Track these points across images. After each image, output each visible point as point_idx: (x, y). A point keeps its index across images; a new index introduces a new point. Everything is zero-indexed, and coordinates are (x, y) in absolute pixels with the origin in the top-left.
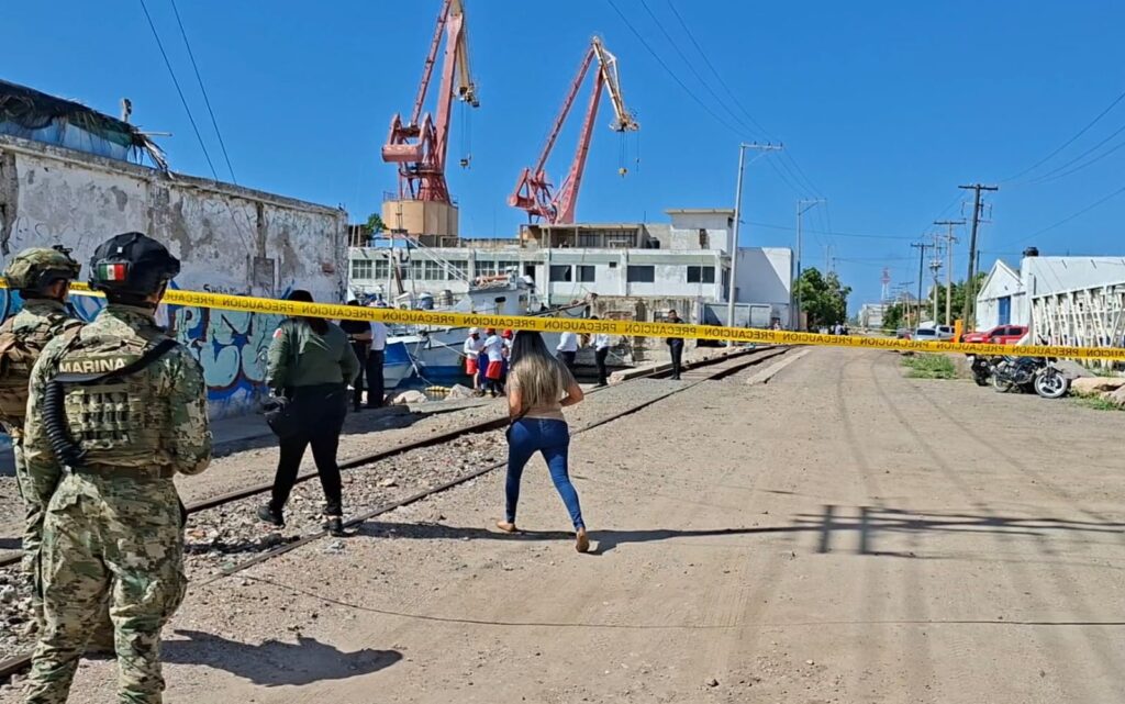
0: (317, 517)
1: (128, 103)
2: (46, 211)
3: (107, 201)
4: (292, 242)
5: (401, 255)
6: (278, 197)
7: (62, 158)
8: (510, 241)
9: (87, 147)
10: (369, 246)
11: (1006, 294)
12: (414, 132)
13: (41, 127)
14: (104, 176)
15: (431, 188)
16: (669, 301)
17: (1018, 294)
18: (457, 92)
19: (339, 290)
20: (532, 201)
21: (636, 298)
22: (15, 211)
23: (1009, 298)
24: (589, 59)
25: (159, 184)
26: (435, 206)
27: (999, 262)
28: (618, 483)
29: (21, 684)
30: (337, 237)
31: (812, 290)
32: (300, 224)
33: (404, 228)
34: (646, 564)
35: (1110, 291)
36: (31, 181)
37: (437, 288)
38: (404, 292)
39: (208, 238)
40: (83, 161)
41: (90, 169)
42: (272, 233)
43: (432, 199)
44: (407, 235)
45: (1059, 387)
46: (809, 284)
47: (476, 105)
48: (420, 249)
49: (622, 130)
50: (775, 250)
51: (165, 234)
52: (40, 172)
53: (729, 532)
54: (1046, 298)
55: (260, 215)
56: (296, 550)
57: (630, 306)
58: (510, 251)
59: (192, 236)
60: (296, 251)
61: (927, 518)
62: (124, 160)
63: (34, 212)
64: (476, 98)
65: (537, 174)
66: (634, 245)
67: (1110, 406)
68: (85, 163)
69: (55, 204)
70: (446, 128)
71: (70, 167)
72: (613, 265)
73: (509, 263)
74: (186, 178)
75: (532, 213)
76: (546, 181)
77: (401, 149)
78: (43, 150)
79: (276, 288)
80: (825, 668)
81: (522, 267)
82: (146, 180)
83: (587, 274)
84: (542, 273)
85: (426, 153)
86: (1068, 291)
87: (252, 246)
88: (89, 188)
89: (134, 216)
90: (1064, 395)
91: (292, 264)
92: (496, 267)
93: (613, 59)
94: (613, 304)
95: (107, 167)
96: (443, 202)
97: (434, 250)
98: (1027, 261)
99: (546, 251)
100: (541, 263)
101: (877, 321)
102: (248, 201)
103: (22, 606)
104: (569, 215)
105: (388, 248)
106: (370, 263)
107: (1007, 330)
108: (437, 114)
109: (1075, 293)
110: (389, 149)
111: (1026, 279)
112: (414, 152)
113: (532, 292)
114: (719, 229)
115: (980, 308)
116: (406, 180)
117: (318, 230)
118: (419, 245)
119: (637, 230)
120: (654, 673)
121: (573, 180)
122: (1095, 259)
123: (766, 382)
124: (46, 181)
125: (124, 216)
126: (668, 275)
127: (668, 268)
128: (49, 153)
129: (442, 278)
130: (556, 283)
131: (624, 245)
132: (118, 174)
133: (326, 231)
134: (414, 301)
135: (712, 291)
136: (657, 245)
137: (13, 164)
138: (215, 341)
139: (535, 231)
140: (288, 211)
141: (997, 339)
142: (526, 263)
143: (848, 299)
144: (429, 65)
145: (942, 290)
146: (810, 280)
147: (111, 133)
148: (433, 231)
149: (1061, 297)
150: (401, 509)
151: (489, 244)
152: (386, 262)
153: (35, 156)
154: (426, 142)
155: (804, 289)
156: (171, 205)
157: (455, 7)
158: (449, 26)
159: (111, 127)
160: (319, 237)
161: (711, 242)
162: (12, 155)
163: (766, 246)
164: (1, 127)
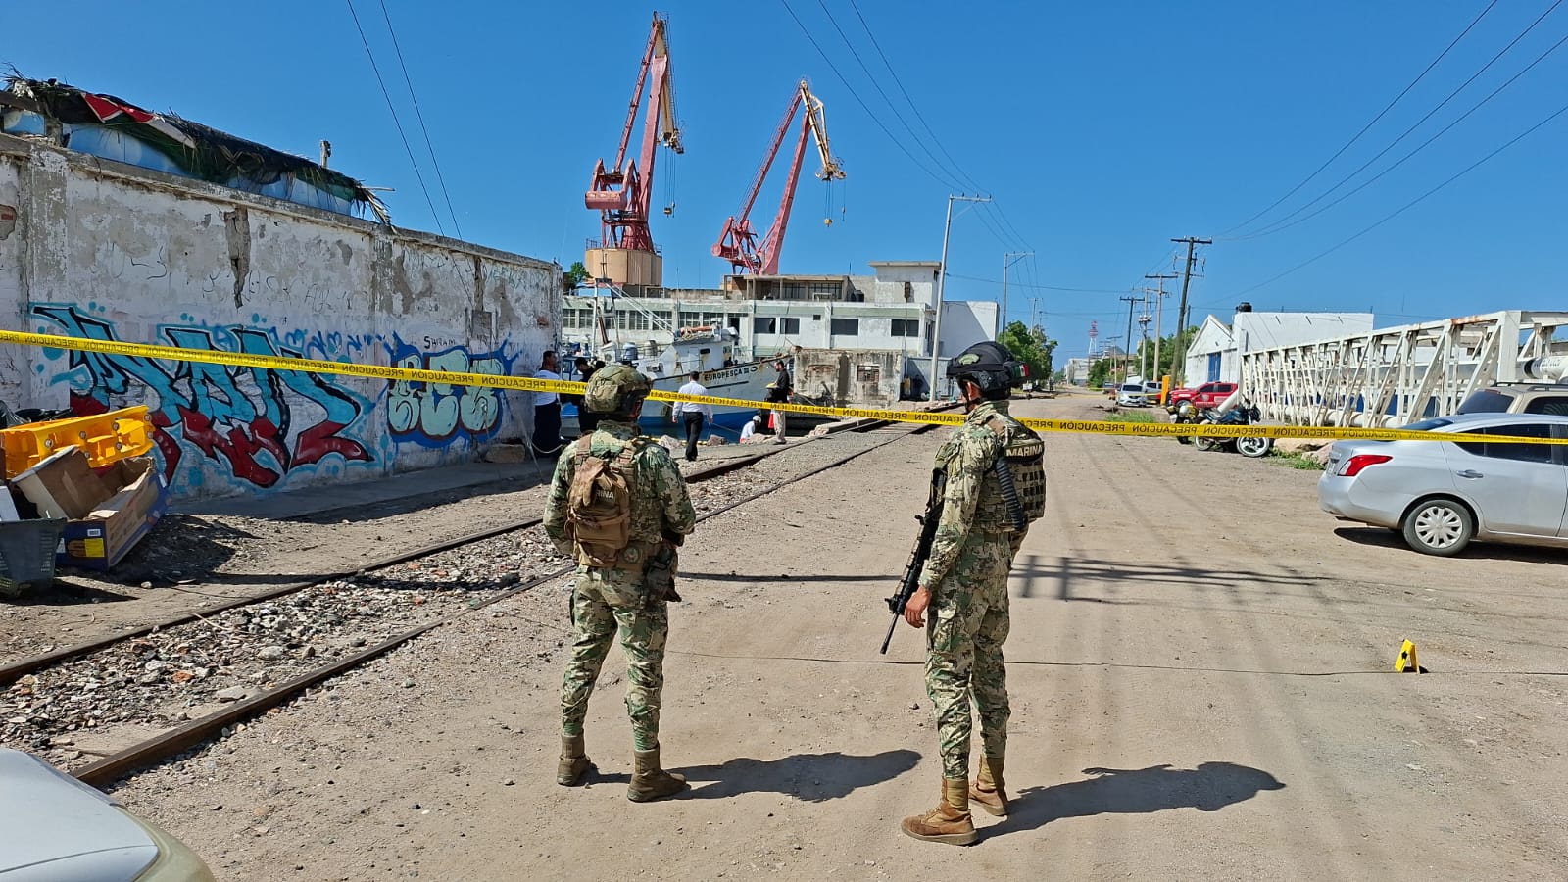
0: (549, 559)
1: (328, 145)
2: (276, 264)
3: (333, 255)
4: (509, 295)
5: (605, 304)
6: (495, 251)
7: (292, 213)
8: (714, 292)
9: (313, 201)
10: (573, 294)
11: (1217, 350)
12: (617, 178)
13: (271, 183)
14: (330, 230)
15: (635, 237)
16: (873, 354)
17: (1230, 350)
18: (661, 137)
19: (554, 343)
20: (736, 251)
21: (839, 351)
22: (247, 266)
23: (1219, 354)
24: (796, 104)
25: (382, 238)
26: (638, 254)
27: (1210, 316)
28: (827, 531)
29: (314, 697)
30: (551, 290)
31: (1017, 343)
32: (516, 278)
33: (608, 278)
34: (853, 605)
35: (1322, 349)
36: (262, 236)
37: (642, 338)
38: (608, 342)
39: (428, 292)
40: (311, 215)
41: (317, 224)
42: (489, 286)
43: (636, 247)
44: (611, 285)
45: (1261, 446)
46: (1014, 338)
47: (681, 152)
48: (624, 299)
49: (828, 179)
50: (981, 304)
51: (388, 286)
52: (270, 226)
54: (1257, 355)
55: (478, 269)
56: (537, 588)
57: (833, 359)
58: (715, 303)
59: (413, 288)
60: (512, 304)
61: (1117, 568)
62: (349, 215)
63: (265, 266)
64: (683, 142)
65: (741, 223)
66: (837, 297)
67: (1312, 465)
68: (313, 218)
69: (284, 257)
70: (650, 175)
71: (298, 222)
72: (817, 317)
73: (713, 315)
74: (408, 232)
75: (737, 263)
76: (751, 231)
77: (604, 196)
78: (274, 205)
79: (493, 339)
81: (726, 318)
82: (369, 234)
83: (791, 326)
84: (746, 324)
85: (629, 200)
86: (1280, 348)
87: (470, 299)
88: (316, 242)
89: (359, 269)
90: (1266, 454)
91: (508, 317)
92: (701, 318)
93: (820, 104)
94: (817, 357)
95: (333, 222)
96: (648, 250)
97: (638, 300)
98: (1239, 317)
99: (751, 302)
100: (746, 315)
101: (1083, 375)
102: (467, 255)
103: (294, 634)
104: (773, 266)
105: (592, 296)
106: (573, 311)
107: (1216, 387)
108: (641, 160)
109: (1286, 351)
110: (592, 196)
111: (1237, 335)
112: (618, 199)
113: (736, 344)
114: (925, 282)
115: (1189, 363)
116: (609, 228)
117: (534, 284)
118: (623, 295)
119: (841, 282)
121: (777, 230)
122: (1310, 315)
124: (276, 236)
125: (349, 270)
126: (872, 329)
127: (872, 321)
128: (279, 209)
129: (646, 327)
130: (760, 335)
131: (828, 298)
132: (344, 228)
133: (541, 285)
135: (915, 345)
136: (861, 298)
137: (246, 218)
138: (435, 392)
139: (740, 282)
140: (504, 266)
141: (1205, 396)
142: (730, 314)
143: (1053, 353)
144: (632, 109)
145: (1151, 345)
146: (1015, 334)
147: (336, 188)
148: (637, 280)
149: (1272, 354)
151: (693, 295)
152: (591, 312)
153: (266, 211)
154: (630, 189)
156: (393, 259)
157: (659, 48)
158: (653, 69)
159: (337, 183)
160: (534, 291)
161: (916, 296)
162: (244, 210)
163: (971, 300)
164: (233, 182)
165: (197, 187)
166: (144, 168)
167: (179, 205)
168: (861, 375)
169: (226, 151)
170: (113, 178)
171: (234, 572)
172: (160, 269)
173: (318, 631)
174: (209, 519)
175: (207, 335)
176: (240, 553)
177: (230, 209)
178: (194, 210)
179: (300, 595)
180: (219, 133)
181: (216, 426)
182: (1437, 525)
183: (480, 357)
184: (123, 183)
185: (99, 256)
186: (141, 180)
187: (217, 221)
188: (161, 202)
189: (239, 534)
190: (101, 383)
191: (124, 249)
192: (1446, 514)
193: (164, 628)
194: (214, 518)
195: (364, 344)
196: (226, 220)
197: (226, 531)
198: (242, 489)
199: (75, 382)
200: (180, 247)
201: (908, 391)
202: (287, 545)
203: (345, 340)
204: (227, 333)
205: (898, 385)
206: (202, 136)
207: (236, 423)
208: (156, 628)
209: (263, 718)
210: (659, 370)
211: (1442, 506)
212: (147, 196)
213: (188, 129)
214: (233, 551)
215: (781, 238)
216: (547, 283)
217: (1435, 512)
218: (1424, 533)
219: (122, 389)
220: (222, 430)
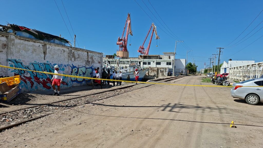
1: (75, 35)
2: (51, 53)
3: (62, 52)
4: (93, 58)
6: (91, 51)
8: (137, 58)
9: (59, 43)
10: (114, 59)
11: (226, 67)
12: (122, 40)
13: (51, 40)
14: (61, 48)
15: (124, 49)
16: (163, 68)
17: (228, 67)
18: (129, 33)
19: (101, 66)
20: (141, 51)
21: (157, 68)
22: (46, 53)
23: (226, 68)
25: (70, 49)
26: (125, 52)
27: (224, 62)
28: (137, 98)
31: (190, 66)
32: (95, 55)
35: (243, 67)
36: (49, 48)
37: (124, 66)
38: (119, 66)
39: (79, 57)
42: (90, 57)
43: (125, 51)
44: (120, 57)
45: (227, 84)
46: (189, 65)
48: (122, 59)
49: (157, 39)
50: (182, 59)
51: (71, 57)
52: (50, 47)
53: (150, 107)
54: (232, 68)
55: (88, 54)
57: (156, 69)
58: (137, 60)
59: (76, 57)
60: (94, 59)
61: (186, 106)
62: (65, 45)
63: (50, 53)
64: (133, 34)
65: (142, 47)
66: (157, 59)
68: (58, 46)
70: (127, 39)
71: (55, 46)
72: (154, 62)
73: (136, 62)
74: (75, 48)
75: (141, 53)
76: (144, 48)
77: (119, 43)
78: (51, 43)
79: (90, 65)
80: (152, 129)
81: (138, 62)
82: (68, 48)
83: (149, 63)
84: (142, 63)
85: (124, 43)
86: (236, 67)
87: (86, 59)
88: (58, 49)
89: (66, 54)
91: (93, 62)
92: (134, 62)
93: (156, 27)
94: (153, 68)
95: (61, 46)
96: (126, 51)
97: (124, 59)
98: (229, 61)
99: (142, 60)
100: (142, 62)
101: (203, 72)
102: (86, 52)
104: (148, 53)
105: (117, 59)
106: (114, 61)
107: (225, 74)
108: (126, 37)
109: (237, 67)
110: (118, 43)
111: (229, 64)
112: (122, 43)
113: (140, 66)
114: (172, 56)
115: (221, 70)
116: (120, 48)
119: (158, 56)
120: (124, 128)
121: (148, 48)
122: (243, 61)
123: (174, 82)
124: (51, 49)
125: (64, 54)
126: (163, 64)
127: (163, 62)
128: (52, 44)
129: (125, 64)
130: (144, 65)
131: (156, 59)
132: (64, 47)
134: (120, 68)
135: (171, 67)
136: (161, 59)
137: (46, 46)
138: (80, 74)
139: (141, 56)
140: (93, 53)
141: (223, 76)
142: (139, 62)
143: (197, 68)
144: (124, 29)
145: (214, 67)
146: (190, 65)
147: (63, 41)
148: (125, 56)
149: (234, 68)
150: (97, 101)
151: (133, 58)
152: (116, 61)
153: (50, 45)
155: (188, 66)
156: (72, 52)
157: (129, 19)
158: (128, 22)
159: (63, 40)
160: (98, 57)
161: (171, 58)
162: (46, 44)
163: (181, 59)
164: (45, 40)
165: (37, 41)
166: (28, 38)
167: (34, 44)
168: (161, 72)
169: (43, 35)
170: (23, 39)
171: (30, 103)
172: (31, 54)
173: (36, 113)
174: (29, 94)
175: (39, 64)
176: (32, 100)
177: (43, 44)
178: (37, 44)
179: (37, 107)
180: (42, 32)
181: (40, 79)
182: (252, 99)
183: (88, 68)
184: (25, 40)
185: (20, 52)
186: (28, 40)
187: (41, 46)
188: (31, 43)
189: (33, 97)
190: (20, 72)
191: (25, 51)
192: (254, 97)
193: (10, 112)
194: (31, 94)
195: (67, 66)
196: (43, 46)
197: (31, 96)
198: (44, 90)
199: (15, 72)
200: (35, 50)
201: (169, 74)
202: (41, 99)
203: (63, 65)
204: (42, 64)
205: (167, 73)
206: (39, 33)
207: (44, 79)
208: (9, 112)
209: (12, 128)
210: (127, 71)
211: (253, 95)
212: (29, 42)
213: (37, 32)
214: (31, 99)
215: (149, 49)
216: (100, 56)
217: (252, 96)
218: (249, 101)
219: (24, 73)
220: (41, 80)
